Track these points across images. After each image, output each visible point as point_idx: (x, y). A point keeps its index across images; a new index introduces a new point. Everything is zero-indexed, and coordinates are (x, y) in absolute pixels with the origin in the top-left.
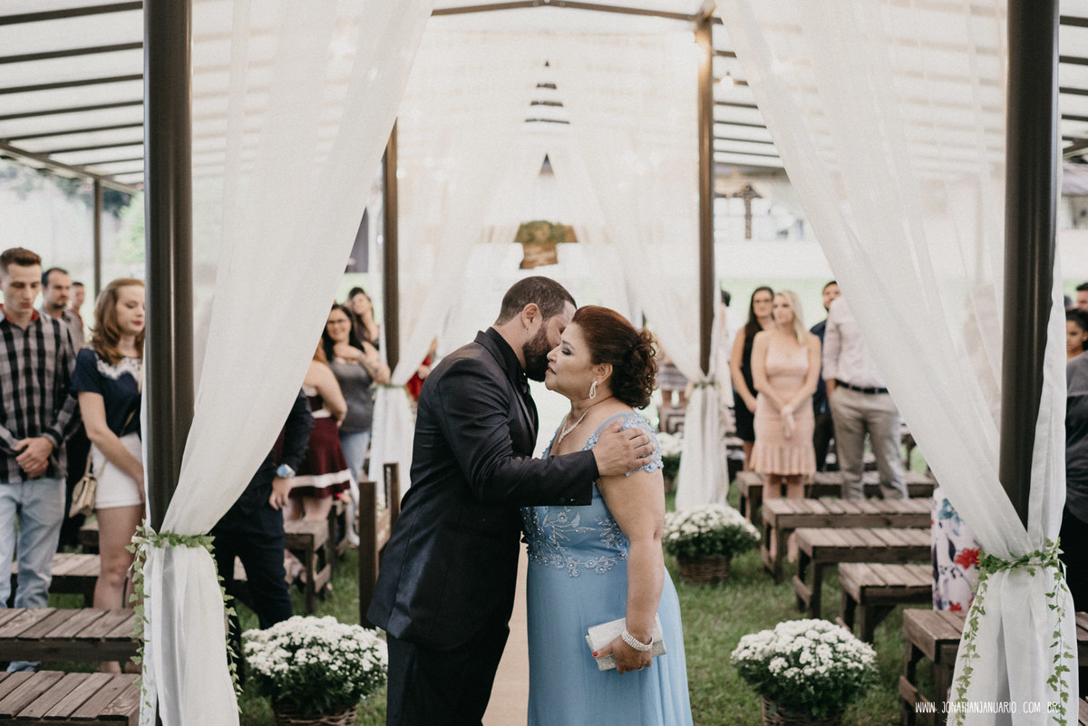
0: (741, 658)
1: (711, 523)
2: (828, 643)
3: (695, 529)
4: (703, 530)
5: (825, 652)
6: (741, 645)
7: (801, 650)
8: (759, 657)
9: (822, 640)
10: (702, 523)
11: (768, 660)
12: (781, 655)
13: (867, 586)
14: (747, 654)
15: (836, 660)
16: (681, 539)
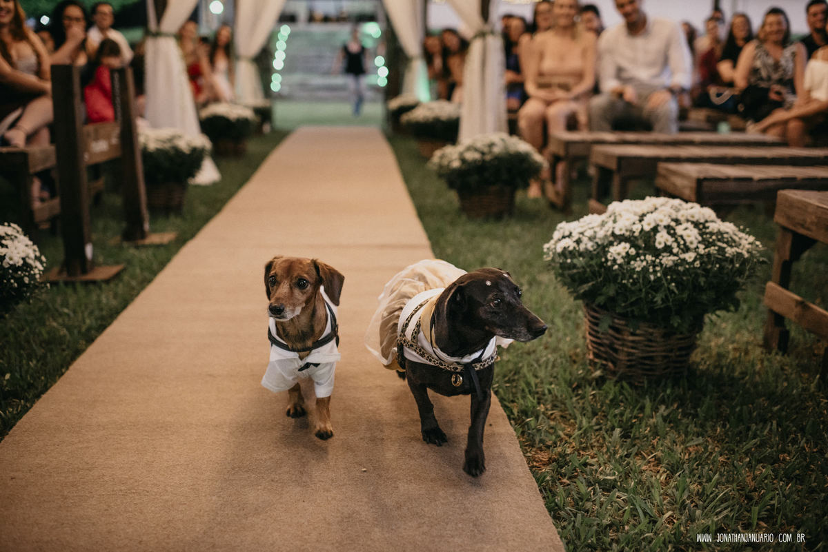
0: (559, 250)
1: (496, 150)
2: (693, 222)
3: (477, 156)
4: (488, 158)
5: (691, 235)
6: (557, 235)
7: (655, 230)
8: (587, 245)
9: (682, 219)
10: (486, 150)
11: (603, 248)
12: (621, 239)
13: (705, 179)
14: (569, 243)
15: (708, 244)
16: (464, 167)
